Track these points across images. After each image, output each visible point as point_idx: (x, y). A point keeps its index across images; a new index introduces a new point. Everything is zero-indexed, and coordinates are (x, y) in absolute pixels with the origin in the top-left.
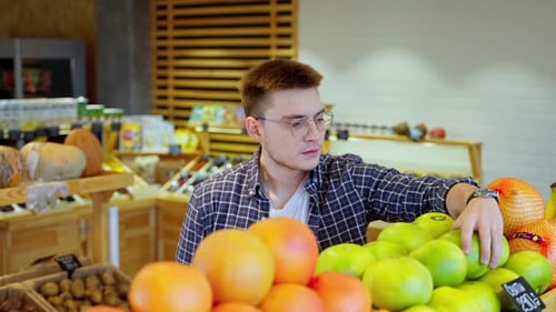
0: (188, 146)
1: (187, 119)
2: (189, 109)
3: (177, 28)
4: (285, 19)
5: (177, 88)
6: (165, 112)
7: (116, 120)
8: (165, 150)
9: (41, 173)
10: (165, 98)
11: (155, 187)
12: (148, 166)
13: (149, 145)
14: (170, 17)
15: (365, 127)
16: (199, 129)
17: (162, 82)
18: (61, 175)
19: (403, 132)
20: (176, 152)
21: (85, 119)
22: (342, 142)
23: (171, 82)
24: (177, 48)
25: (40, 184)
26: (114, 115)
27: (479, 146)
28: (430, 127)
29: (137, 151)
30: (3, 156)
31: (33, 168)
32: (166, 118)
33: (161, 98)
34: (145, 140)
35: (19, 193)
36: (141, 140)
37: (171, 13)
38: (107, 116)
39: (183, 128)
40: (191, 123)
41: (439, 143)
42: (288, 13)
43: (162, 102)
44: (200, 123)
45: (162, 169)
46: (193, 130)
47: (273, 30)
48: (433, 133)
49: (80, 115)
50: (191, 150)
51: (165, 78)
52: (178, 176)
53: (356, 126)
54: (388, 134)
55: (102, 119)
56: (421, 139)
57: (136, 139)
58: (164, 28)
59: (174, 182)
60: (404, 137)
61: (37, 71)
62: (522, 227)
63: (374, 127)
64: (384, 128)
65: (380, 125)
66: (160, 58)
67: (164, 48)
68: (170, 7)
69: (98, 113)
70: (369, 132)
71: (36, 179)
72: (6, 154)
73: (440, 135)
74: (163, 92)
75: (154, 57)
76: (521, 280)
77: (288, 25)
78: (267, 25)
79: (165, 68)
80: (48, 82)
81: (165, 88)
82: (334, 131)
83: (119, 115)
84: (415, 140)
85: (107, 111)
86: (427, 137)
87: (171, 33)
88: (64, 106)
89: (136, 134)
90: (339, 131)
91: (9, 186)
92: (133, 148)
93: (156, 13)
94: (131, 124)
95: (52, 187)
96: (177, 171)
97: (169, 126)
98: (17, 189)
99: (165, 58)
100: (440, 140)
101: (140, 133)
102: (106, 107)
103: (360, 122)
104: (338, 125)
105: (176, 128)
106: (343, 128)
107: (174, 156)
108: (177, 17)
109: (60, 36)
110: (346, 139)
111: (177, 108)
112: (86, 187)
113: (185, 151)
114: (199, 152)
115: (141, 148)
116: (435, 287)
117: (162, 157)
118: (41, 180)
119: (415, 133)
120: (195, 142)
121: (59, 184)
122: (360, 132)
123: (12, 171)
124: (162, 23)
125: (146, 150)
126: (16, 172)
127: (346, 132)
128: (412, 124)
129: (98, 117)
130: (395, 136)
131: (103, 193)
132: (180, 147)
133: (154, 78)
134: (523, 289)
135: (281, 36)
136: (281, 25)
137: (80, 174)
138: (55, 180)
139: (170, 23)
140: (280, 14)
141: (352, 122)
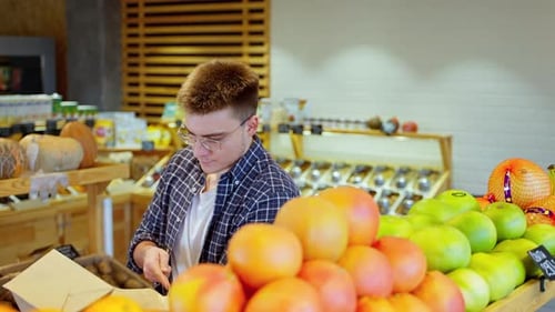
0: (161, 142)
1: (160, 115)
2: (162, 106)
3: (148, 25)
4: (257, 16)
5: (149, 85)
6: (138, 109)
7: (90, 117)
8: (138, 147)
9: (41, 164)
10: (137, 95)
11: (130, 183)
12: (122, 162)
13: (122, 141)
14: (141, 15)
15: (338, 121)
16: (172, 125)
17: (133, 80)
18: (60, 167)
19: (376, 126)
20: (150, 147)
21: (59, 116)
22: (316, 137)
23: (142, 79)
24: (148, 45)
25: (40, 175)
26: (88, 112)
27: (449, 139)
28: (402, 122)
29: (109, 148)
30: (6, 147)
31: (33, 160)
32: (138, 115)
33: (132, 94)
34: (118, 136)
35: (23, 183)
36: (114, 136)
37: (142, 10)
38: (81, 112)
39: (155, 124)
40: (164, 119)
41: (411, 137)
42: (261, 11)
43: (134, 99)
44: (173, 119)
45: (136, 165)
46: (165, 126)
47: (245, 28)
48: (405, 128)
49: (55, 112)
50: (164, 146)
51: (136, 75)
52: (152, 172)
53: (330, 121)
54: (362, 128)
55: (76, 116)
56: (394, 133)
57: (108, 135)
58: (135, 26)
59: (149, 178)
60: (378, 131)
61: (6, 69)
62: (531, 203)
63: (347, 122)
64: (357, 122)
65: (353, 119)
66: (131, 55)
67: (136, 45)
68: (141, 4)
69: (72, 109)
70: (342, 127)
71: (36, 170)
72: (9, 146)
73: (412, 129)
74: (134, 90)
75: (125, 55)
76: (541, 248)
77: (261, 22)
78: (239, 23)
79: (136, 65)
80: (18, 80)
81: (136, 85)
82: (307, 126)
83: (93, 112)
84: (388, 134)
85: (81, 108)
86: (400, 131)
87: (141, 30)
88: (39, 103)
89: (109, 131)
90: (313, 126)
91: (12, 177)
92: (106, 145)
93: (125, 11)
94: (104, 121)
95: (54, 178)
96: (151, 167)
97: (141, 123)
98: (20, 179)
99: (136, 55)
100: (412, 134)
101: (113, 130)
102: (81, 104)
103: (334, 117)
104: (312, 120)
105: (149, 124)
106: (317, 123)
107: (148, 152)
108: (147, 15)
109: (27, 33)
110: (320, 133)
111: (148, 105)
112: (84, 178)
113: (158, 147)
114: (172, 149)
115: (114, 144)
116: (473, 253)
117: (136, 153)
118: (41, 171)
119: (388, 127)
120: (167, 138)
121: (59, 175)
122: (334, 127)
123: (15, 162)
124: (133, 21)
125: (119, 146)
126: (18, 163)
127: (320, 127)
128: (384, 119)
129: (72, 114)
130: (369, 130)
131: (98, 184)
132: (152, 143)
133: (124, 75)
134: (544, 256)
135: (252, 33)
136: (252, 22)
137: (77, 165)
138: (55, 171)
139: (141, 20)
140: (252, 11)
141: (326, 117)
